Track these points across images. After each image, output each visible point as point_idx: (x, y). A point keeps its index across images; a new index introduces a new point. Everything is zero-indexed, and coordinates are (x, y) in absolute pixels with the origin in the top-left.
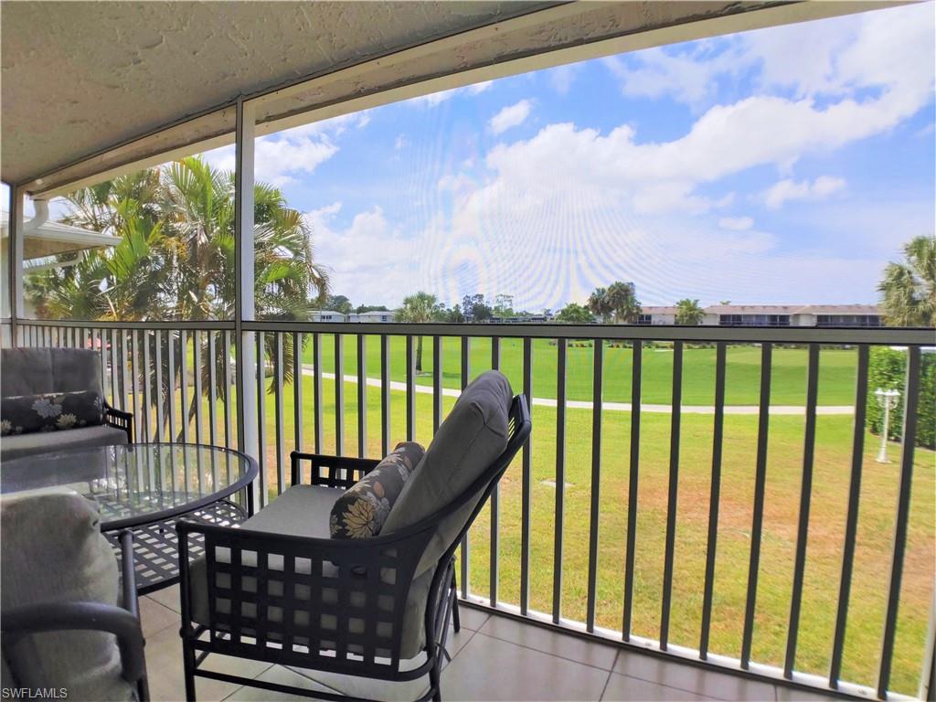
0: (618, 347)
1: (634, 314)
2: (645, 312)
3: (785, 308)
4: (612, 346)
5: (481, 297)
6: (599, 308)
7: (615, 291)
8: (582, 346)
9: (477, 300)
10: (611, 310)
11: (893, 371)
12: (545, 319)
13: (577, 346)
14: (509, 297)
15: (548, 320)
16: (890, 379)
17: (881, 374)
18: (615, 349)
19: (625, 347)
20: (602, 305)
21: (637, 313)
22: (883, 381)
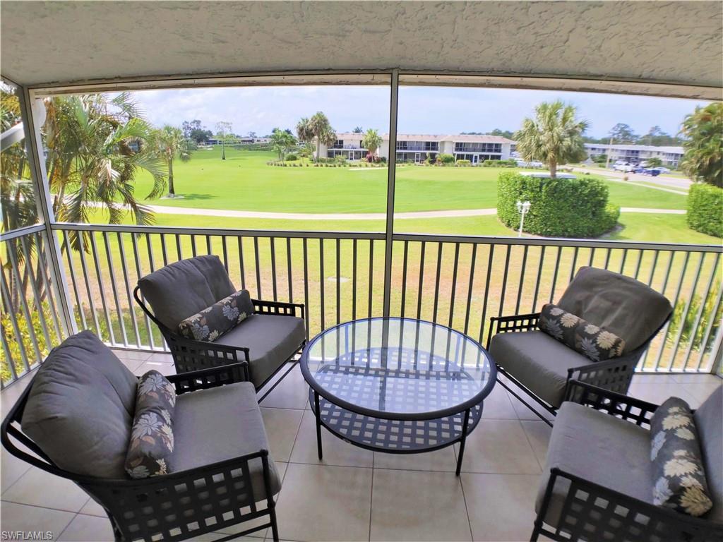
0: (322, 166)
1: (331, 140)
2: (339, 138)
3: (436, 136)
4: (317, 166)
5: (198, 122)
6: (305, 134)
7: (317, 121)
8: (294, 166)
9: (195, 124)
10: (313, 135)
11: (523, 188)
12: (252, 141)
13: (290, 166)
14: (228, 124)
15: (256, 142)
16: (521, 193)
17: (516, 190)
18: (320, 167)
19: (327, 166)
20: (307, 133)
21: (334, 139)
22: (517, 194)
